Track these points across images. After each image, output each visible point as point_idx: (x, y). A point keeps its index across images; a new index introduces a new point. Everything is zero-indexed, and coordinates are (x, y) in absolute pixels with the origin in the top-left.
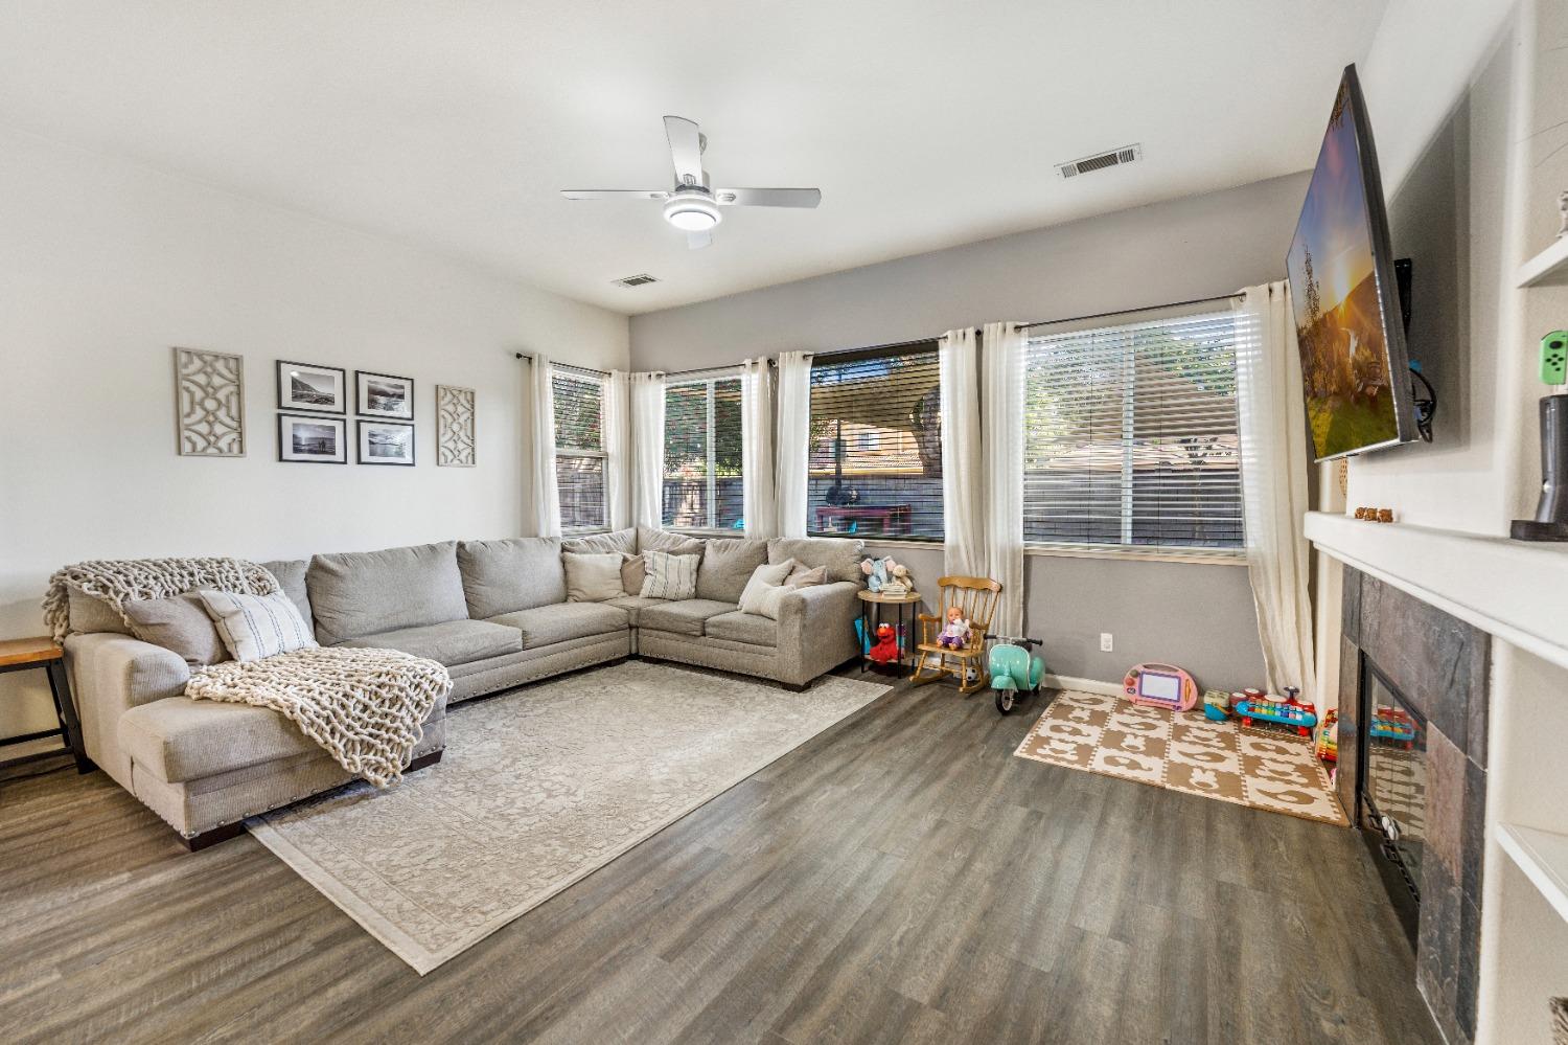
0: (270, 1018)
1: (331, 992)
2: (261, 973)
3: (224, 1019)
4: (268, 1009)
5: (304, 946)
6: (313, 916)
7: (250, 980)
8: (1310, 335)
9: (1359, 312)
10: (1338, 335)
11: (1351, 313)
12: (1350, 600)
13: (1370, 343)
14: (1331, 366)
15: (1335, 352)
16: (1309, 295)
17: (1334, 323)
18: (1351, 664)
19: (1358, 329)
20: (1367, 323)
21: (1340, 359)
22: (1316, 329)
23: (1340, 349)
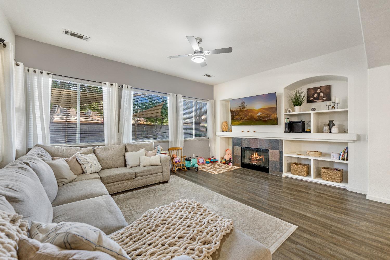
0: (322, 245)
1: (309, 238)
2: (311, 251)
3: (326, 252)
4: (319, 246)
5: (298, 247)
6: (287, 248)
7: (314, 252)
8: (237, 111)
9: (264, 110)
10: (253, 112)
11: (261, 110)
12: (237, 142)
13: (267, 114)
14: (246, 116)
15: (250, 115)
16: (241, 106)
17: (251, 111)
18: (238, 149)
19: (263, 113)
20: (267, 112)
21: (251, 115)
22: (241, 111)
23: (253, 114)
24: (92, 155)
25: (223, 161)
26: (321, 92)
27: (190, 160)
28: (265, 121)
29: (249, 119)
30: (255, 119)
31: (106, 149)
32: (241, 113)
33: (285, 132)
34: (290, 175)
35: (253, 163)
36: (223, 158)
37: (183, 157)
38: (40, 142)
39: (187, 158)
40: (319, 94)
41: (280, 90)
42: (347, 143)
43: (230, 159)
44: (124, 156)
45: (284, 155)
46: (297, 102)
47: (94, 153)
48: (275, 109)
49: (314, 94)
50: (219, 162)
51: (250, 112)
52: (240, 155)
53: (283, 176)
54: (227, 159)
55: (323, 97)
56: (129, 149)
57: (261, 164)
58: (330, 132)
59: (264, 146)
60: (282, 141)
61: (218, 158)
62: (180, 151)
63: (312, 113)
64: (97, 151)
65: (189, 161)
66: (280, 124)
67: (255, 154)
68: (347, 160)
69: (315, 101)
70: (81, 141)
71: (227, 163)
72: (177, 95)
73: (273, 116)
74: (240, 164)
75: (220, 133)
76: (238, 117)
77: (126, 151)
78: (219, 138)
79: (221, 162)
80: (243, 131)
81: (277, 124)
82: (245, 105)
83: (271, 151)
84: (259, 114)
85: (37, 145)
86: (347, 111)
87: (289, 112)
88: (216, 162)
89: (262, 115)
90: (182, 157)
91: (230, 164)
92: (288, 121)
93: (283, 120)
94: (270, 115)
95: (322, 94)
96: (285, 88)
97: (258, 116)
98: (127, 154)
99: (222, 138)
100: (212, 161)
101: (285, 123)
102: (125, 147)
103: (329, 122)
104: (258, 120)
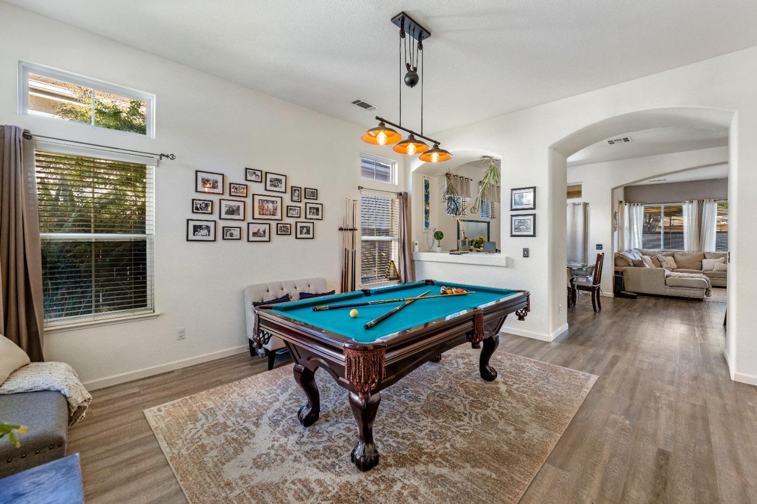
24: (671, 258)
31: (683, 254)
38: (637, 247)
44: (702, 262)
47: (673, 257)
56: (707, 256)
64: (676, 256)
70: (665, 248)
77: (705, 258)
85: (635, 249)
98: (704, 261)
102: (704, 255)
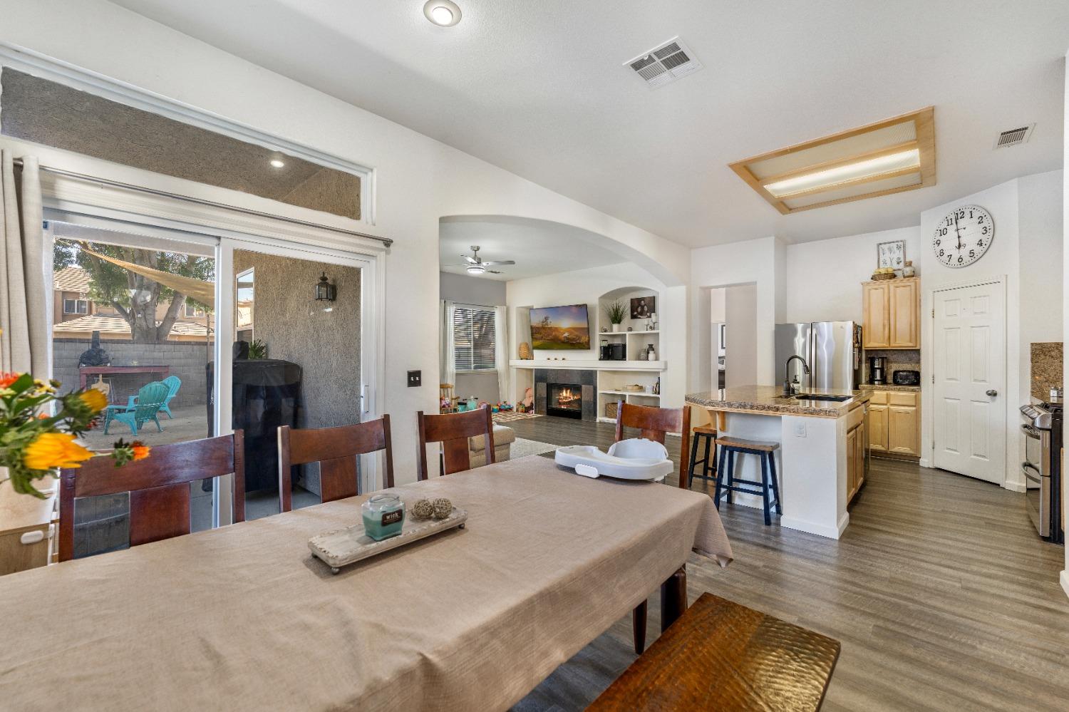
8: (538, 328)
9: (573, 331)
10: (558, 331)
11: (569, 330)
12: (540, 376)
13: (577, 336)
14: (549, 335)
15: (554, 334)
16: (543, 322)
17: (556, 329)
18: (543, 386)
19: (571, 333)
20: (576, 333)
21: (556, 335)
22: (543, 328)
23: (557, 333)
25: (520, 409)
26: (645, 305)
27: (465, 404)
28: (572, 344)
29: (551, 340)
30: (560, 340)
32: (542, 331)
33: (600, 360)
34: (606, 420)
35: (563, 407)
36: (521, 404)
37: (455, 399)
39: (460, 400)
40: (643, 307)
41: (592, 300)
42: (658, 373)
43: (532, 404)
45: (599, 392)
46: (616, 318)
48: (588, 331)
49: (638, 307)
50: (515, 410)
51: (554, 331)
52: (546, 396)
53: (598, 421)
54: (527, 404)
55: (647, 312)
57: (575, 407)
58: (647, 360)
59: (576, 381)
60: (596, 371)
61: (513, 403)
62: (449, 390)
63: (628, 333)
65: (464, 406)
66: (594, 349)
67: (566, 393)
68: (659, 393)
69: (639, 316)
71: (527, 410)
72: (445, 302)
73: (584, 339)
74: (545, 410)
75: (517, 363)
76: (538, 336)
78: (515, 370)
79: (517, 410)
80: (549, 359)
81: (589, 348)
82: (549, 321)
83: (583, 386)
84: (566, 335)
86: (658, 334)
87: (605, 331)
88: (510, 409)
89: (570, 337)
90: (452, 399)
91: (531, 412)
92: (605, 344)
93: (597, 343)
94: (580, 338)
95: (646, 309)
96: (601, 298)
97: (565, 337)
99: (520, 369)
100: (502, 408)
101: (601, 347)
103: (648, 347)
104: (563, 342)
